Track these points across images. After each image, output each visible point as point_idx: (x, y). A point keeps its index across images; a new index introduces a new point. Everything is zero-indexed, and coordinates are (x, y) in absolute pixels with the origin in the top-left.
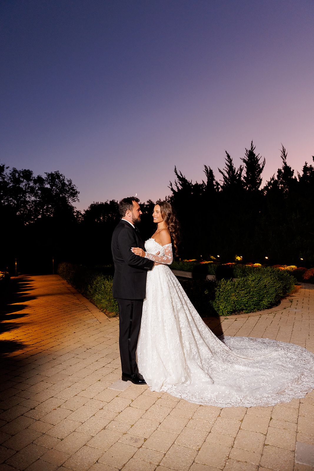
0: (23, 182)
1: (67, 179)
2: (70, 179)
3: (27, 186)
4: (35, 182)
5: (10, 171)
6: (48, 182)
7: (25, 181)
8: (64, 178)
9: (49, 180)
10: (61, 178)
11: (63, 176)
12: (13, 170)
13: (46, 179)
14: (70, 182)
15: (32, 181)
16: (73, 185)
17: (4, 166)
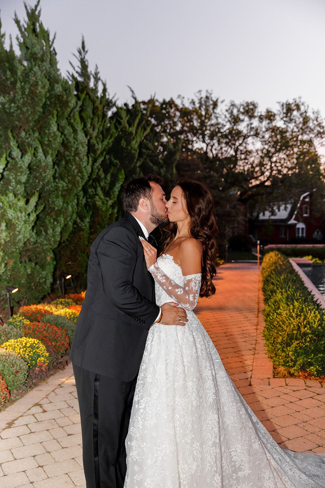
0: (243, 121)
1: (312, 109)
2: (318, 110)
3: (249, 127)
4: (261, 118)
5: (226, 105)
6: (281, 116)
7: (246, 119)
8: (306, 108)
9: (282, 114)
10: (302, 108)
11: (306, 105)
12: (229, 105)
13: (279, 113)
14: (318, 113)
15: (257, 119)
16: (322, 120)
17: (217, 100)
